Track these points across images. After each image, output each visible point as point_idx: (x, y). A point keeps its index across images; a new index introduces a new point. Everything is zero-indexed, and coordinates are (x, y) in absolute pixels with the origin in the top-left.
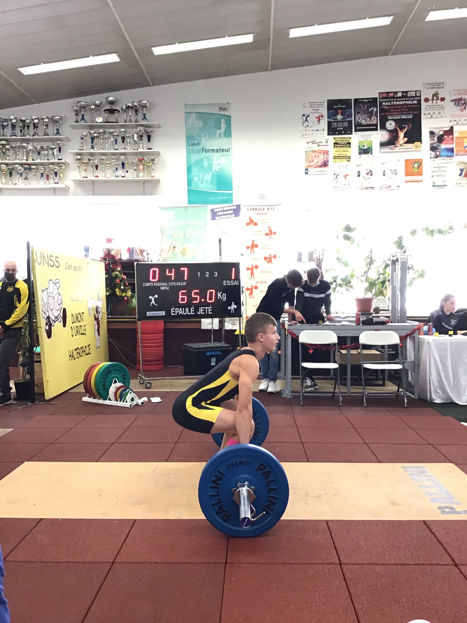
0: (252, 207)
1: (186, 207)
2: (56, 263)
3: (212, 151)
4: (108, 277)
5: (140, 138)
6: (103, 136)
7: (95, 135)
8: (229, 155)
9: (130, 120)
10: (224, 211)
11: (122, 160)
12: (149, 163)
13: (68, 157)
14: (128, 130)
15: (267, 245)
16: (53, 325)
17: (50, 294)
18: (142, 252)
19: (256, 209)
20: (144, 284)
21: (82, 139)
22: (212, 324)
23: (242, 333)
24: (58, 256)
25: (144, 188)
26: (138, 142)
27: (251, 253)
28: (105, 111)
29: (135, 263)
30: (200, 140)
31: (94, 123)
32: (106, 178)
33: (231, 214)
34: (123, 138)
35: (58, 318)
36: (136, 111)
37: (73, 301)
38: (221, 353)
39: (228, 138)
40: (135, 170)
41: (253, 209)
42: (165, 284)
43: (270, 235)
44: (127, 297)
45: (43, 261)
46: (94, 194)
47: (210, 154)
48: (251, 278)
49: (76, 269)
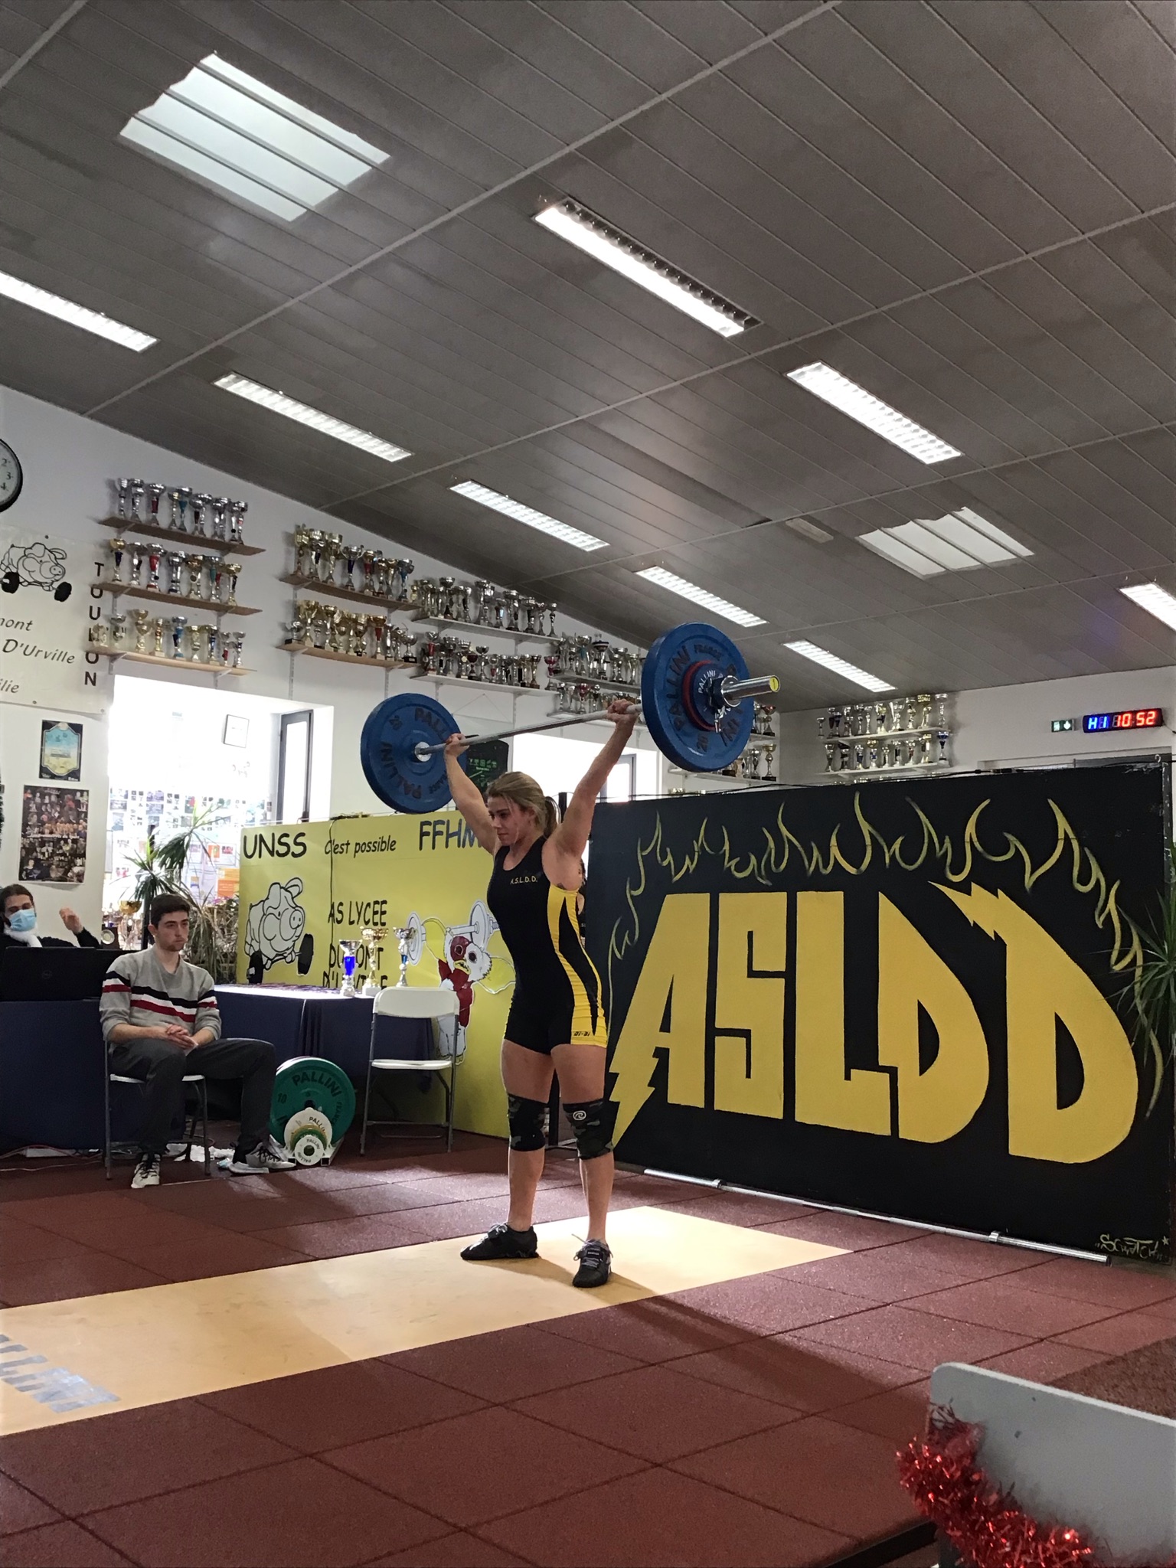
35: (286, 955)
49: (368, 848)
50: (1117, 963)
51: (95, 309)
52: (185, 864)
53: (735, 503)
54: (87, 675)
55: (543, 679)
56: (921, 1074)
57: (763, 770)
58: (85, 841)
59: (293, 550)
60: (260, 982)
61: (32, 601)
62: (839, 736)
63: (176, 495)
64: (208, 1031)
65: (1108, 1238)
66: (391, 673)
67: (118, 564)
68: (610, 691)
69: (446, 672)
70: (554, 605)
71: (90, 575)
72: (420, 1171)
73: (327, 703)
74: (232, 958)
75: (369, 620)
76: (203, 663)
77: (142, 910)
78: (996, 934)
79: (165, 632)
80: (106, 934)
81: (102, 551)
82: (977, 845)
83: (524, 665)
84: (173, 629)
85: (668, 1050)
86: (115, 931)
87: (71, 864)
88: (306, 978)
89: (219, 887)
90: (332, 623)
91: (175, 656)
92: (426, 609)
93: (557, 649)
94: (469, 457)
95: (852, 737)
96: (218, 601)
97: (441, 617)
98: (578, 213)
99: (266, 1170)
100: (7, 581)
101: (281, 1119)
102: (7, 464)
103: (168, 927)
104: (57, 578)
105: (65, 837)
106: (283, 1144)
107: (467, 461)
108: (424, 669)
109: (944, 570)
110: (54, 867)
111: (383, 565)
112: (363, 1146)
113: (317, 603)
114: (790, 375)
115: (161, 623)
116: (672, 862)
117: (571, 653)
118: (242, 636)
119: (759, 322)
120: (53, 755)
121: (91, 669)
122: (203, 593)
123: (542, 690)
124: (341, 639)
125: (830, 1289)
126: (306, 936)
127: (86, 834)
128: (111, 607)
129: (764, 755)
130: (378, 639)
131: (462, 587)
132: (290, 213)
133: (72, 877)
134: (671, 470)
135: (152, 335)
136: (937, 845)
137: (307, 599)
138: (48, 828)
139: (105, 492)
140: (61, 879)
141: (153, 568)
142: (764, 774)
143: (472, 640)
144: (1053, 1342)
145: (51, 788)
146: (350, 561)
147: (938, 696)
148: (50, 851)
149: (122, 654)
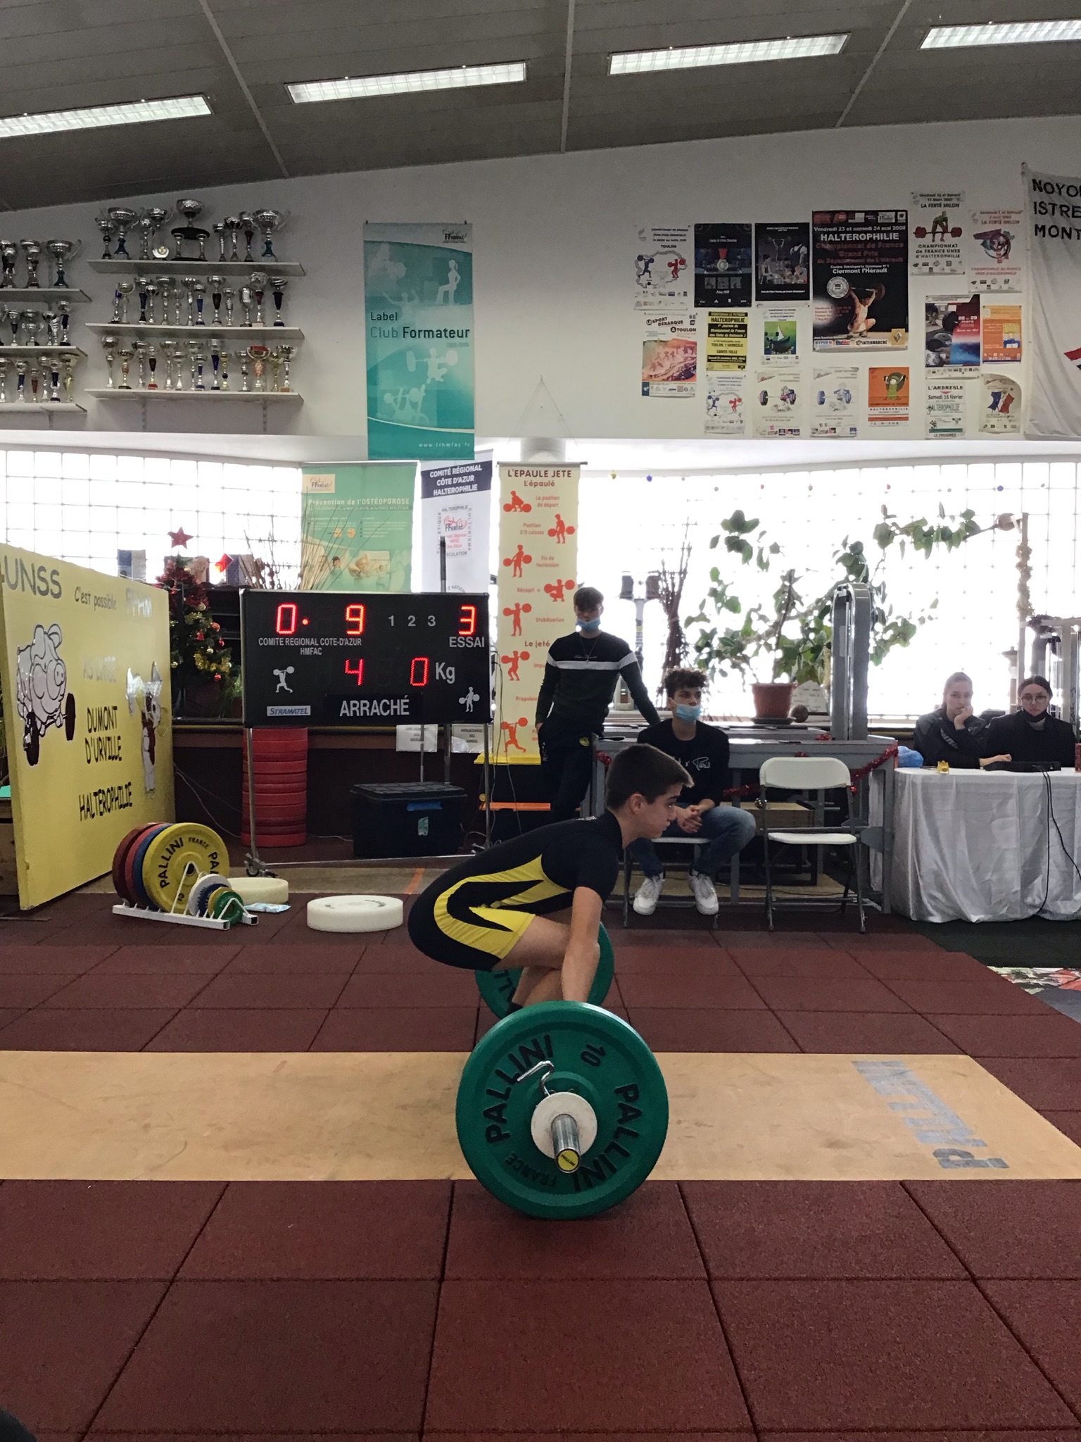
0: (519, 469)
1: (364, 465)
2: (52, 586)
3: (427, 333)
4: (176, 624)
5: (256, 298)
6: (167, 291)
7: (151, 288)
8: (466, 345)
9: (235, 254)
10: (452, 476)
11: (213, 349)
12: (277, 357)
13: (85, 339)
14: (229, 279)
15: (552, 558)
16: (42, 733)
17: (37, 660)
18: (259, 566)
19: (528, 474)
20: (262, 642)
21: (119, 296)
22: (422, 739)
23: (491, 762)
24: (59, 570)
25: (265, 416)
26: (251, 307)
27: (515, 575)
28: (173, 231)
29: (241, 592)
30: (399, 307)
31: (148, 259)
32: (174, 391)
33: (470, 483)
34: (217, 299)
35: (55, 717)
36: (249, 235)
37: (91, 677)
38: (442, 806)
39: (463, 306)
40: (244, 373)
41: (522, 473)
42: (312, 643)
43: (561, 535)
44: (223, 674)
45: (23, 581)
46: (145, 429)
47: (422, 341)
48: (514, 635)
49: (101, 603)
126: (69, 694)
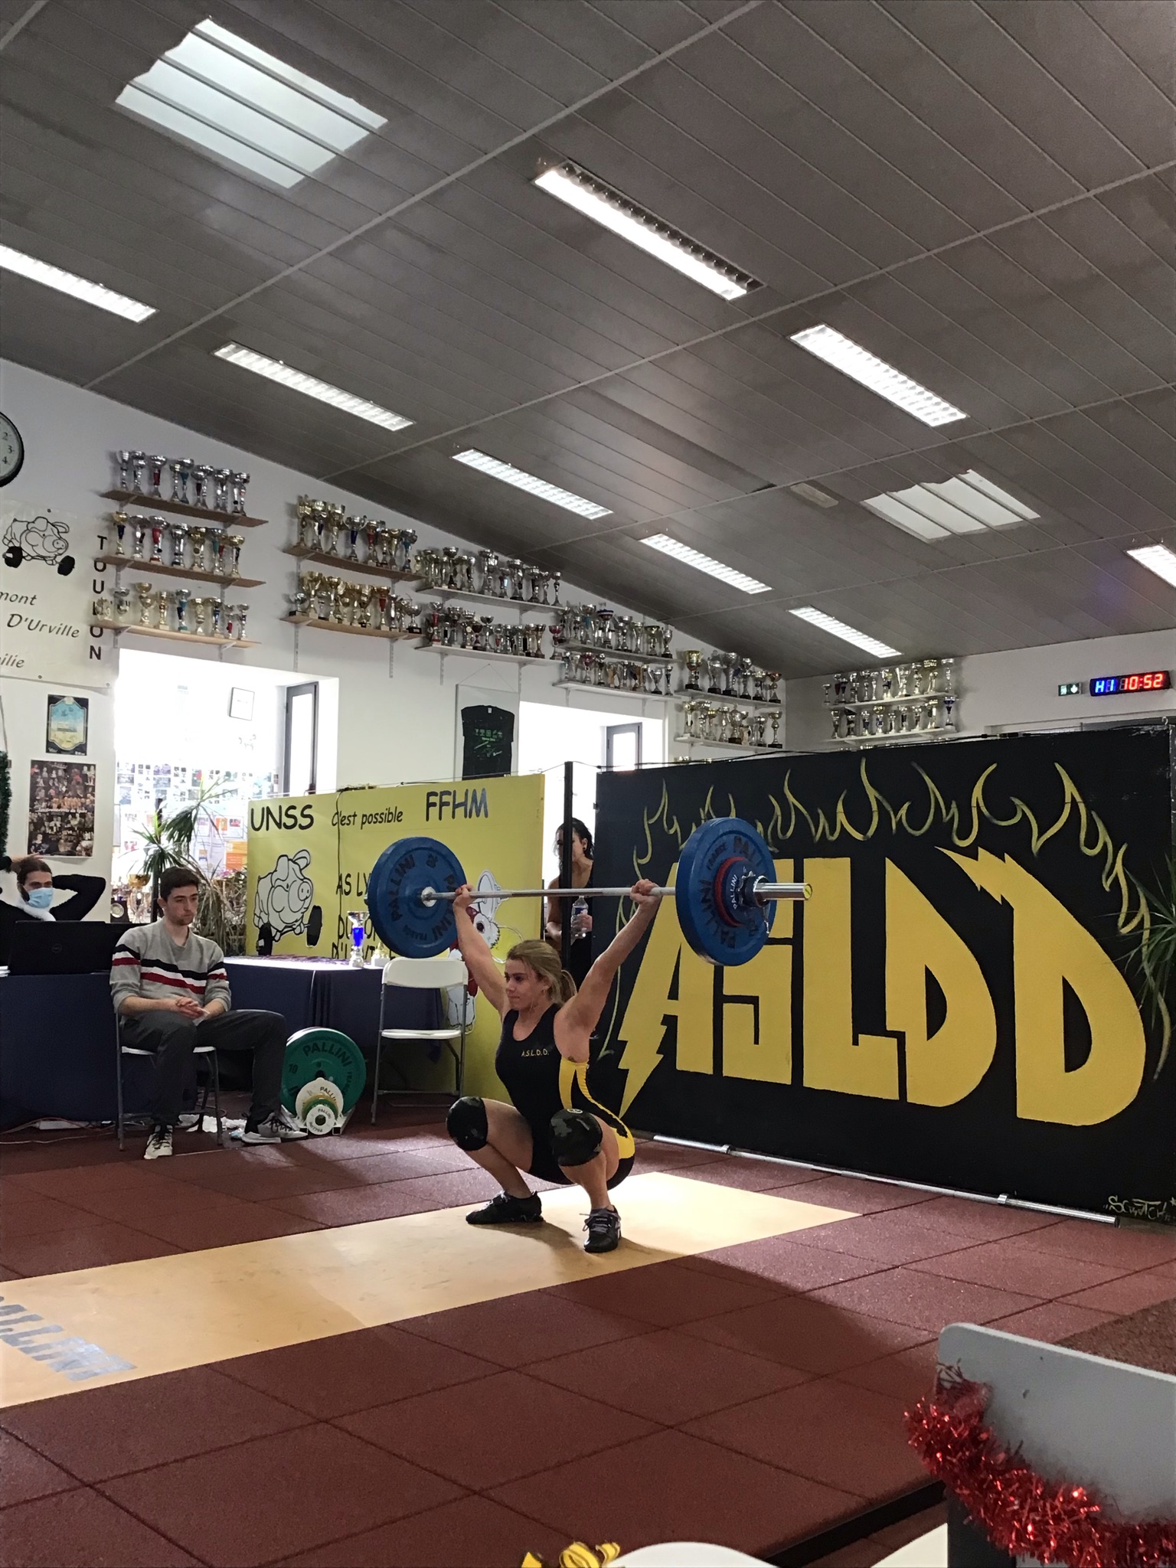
17: (279, 883)
35: (295, 926)
49: (374, 820)
50: (1124, 925)
51: (95, 281)
52: (193, 837)
53: (738, 468)
54: (92, 648)
55: (548, 649)
56: (928, 1039)
57: (769, 738)
58: (93, 815)
59: (296, 521)
60: (270, 953)
61: (36, 575)
62: (845, 702)
63: (178, 467)
64: (217, 1004)
65: (1116, 1199)
66: (396, 645)
67: (121, 537)
68: (615, 660)
69: (451, 642)
70: (559, 574)
71: (93, 549)
72: (431, 1139)
73: (330, 674)
74: (241, 930)
75: (373, 590)
76: (207, 635)
77: (151, 883)
78: (1002, 897)
79: (169, 605)
80: (115, 908)
81: (107, 523)
82: (984, 810)
83: (529, 634)
84: (177, 602)
85: (676, 1017)
86: (124, 904)
87: (80, 838)
88: (315, 950)
89: (228, 860)
90: (336, 594)
91: (180, 629)
92: (430, 580)
93: (562, 618)
94: (470, 425)
95: (858, 704)
96: (221, 574)
97: (445, 587)
98: (578, 176)
99: (279, 1140)
100: (10, 555)
101: (292, 1089)
102: (9, 437)
103: (178, 901)
104: (61, 551)
105: (73, 811)
106: (294, 1114)
107: (470, 430)
108: (428, 640)
109: (949, 533)
110: (62, 841)
111: (387, 535)
112: (374, 1115)
113: (320, 575)
114: (793, 338)
115: (164, 596)
116: (679, 830)
117: (576, 622)
118: (246, 608)
119: (762, 285)
120: (59, 730)
121: (96, 643)
122: (206, 566)
123: (547, 659)
124: (345, 610)
125: (839, 1253)
126: (315, 907)
127: (93, 808)
128: (114, 581)
129: (770, 722)
130: (382, 610)
131: (466, 557)
132: (287, 180)
133: (80, 851)
134: (678, 437)
135: (152, 306)
136: (944, 811)
137: (311, 570)
138: (55, 802)
139: (107, 465)
140: (71, 853)
141: (156, 541)
142: (770, 742)
143: (477, 611)
144: (1063, 1303)
145: (58, 763)
146: (353, 532)
147: (944, 661)
148: (59, 825)
149: (127, 627)
